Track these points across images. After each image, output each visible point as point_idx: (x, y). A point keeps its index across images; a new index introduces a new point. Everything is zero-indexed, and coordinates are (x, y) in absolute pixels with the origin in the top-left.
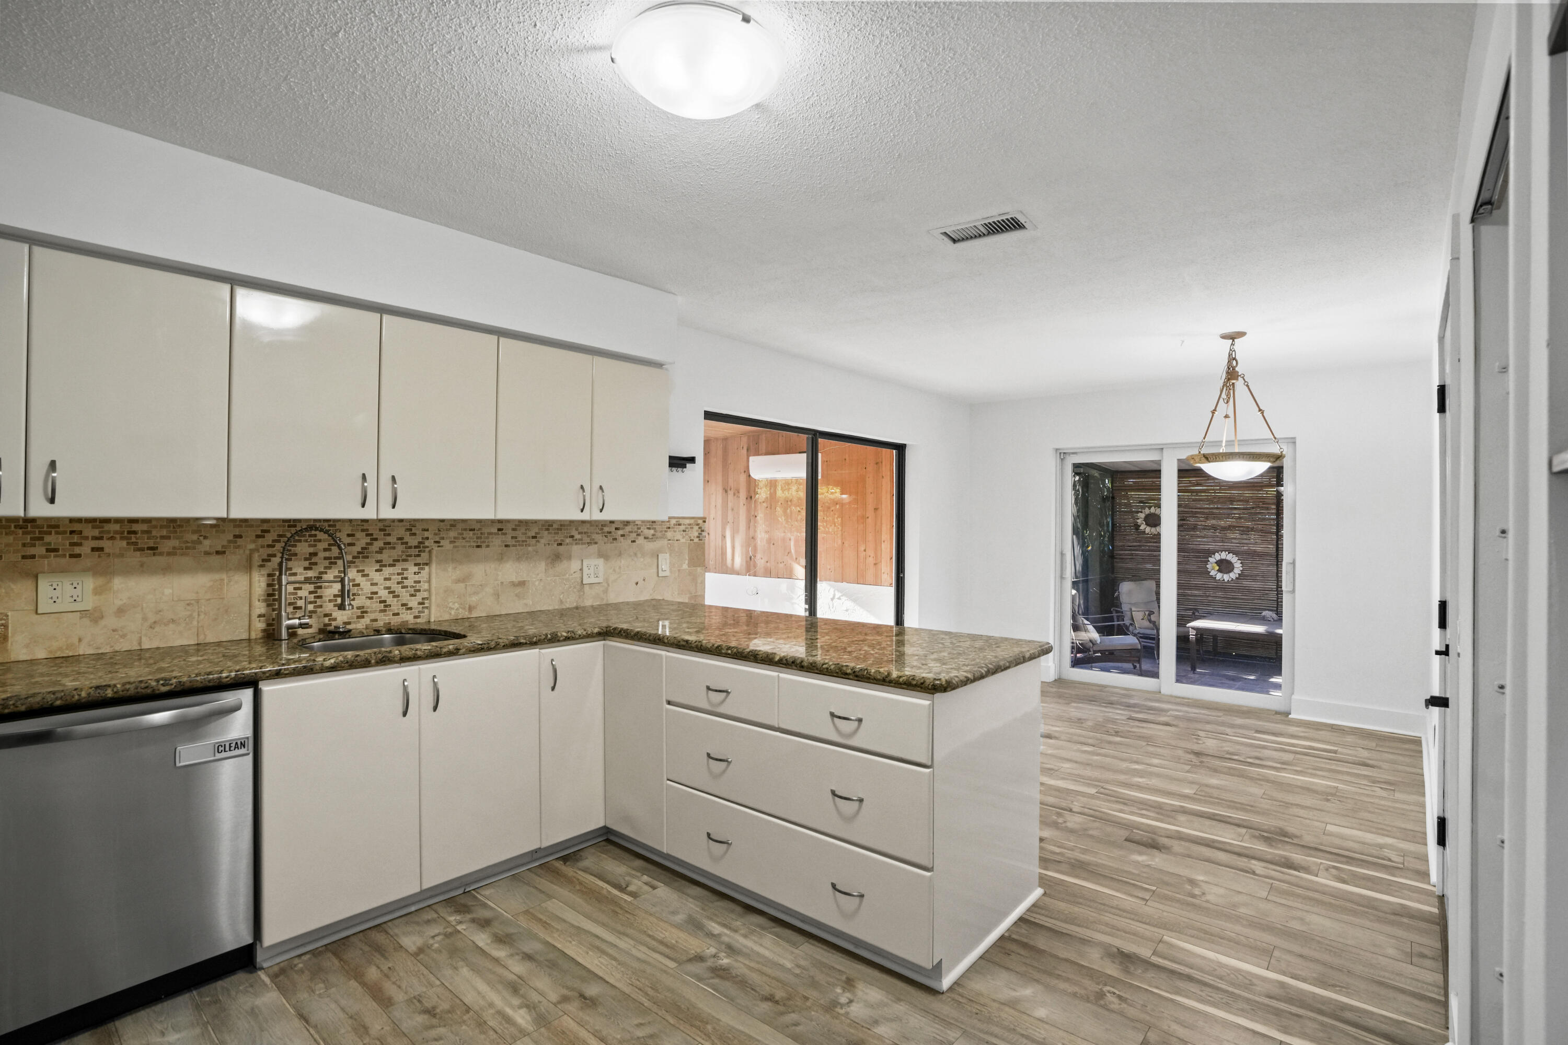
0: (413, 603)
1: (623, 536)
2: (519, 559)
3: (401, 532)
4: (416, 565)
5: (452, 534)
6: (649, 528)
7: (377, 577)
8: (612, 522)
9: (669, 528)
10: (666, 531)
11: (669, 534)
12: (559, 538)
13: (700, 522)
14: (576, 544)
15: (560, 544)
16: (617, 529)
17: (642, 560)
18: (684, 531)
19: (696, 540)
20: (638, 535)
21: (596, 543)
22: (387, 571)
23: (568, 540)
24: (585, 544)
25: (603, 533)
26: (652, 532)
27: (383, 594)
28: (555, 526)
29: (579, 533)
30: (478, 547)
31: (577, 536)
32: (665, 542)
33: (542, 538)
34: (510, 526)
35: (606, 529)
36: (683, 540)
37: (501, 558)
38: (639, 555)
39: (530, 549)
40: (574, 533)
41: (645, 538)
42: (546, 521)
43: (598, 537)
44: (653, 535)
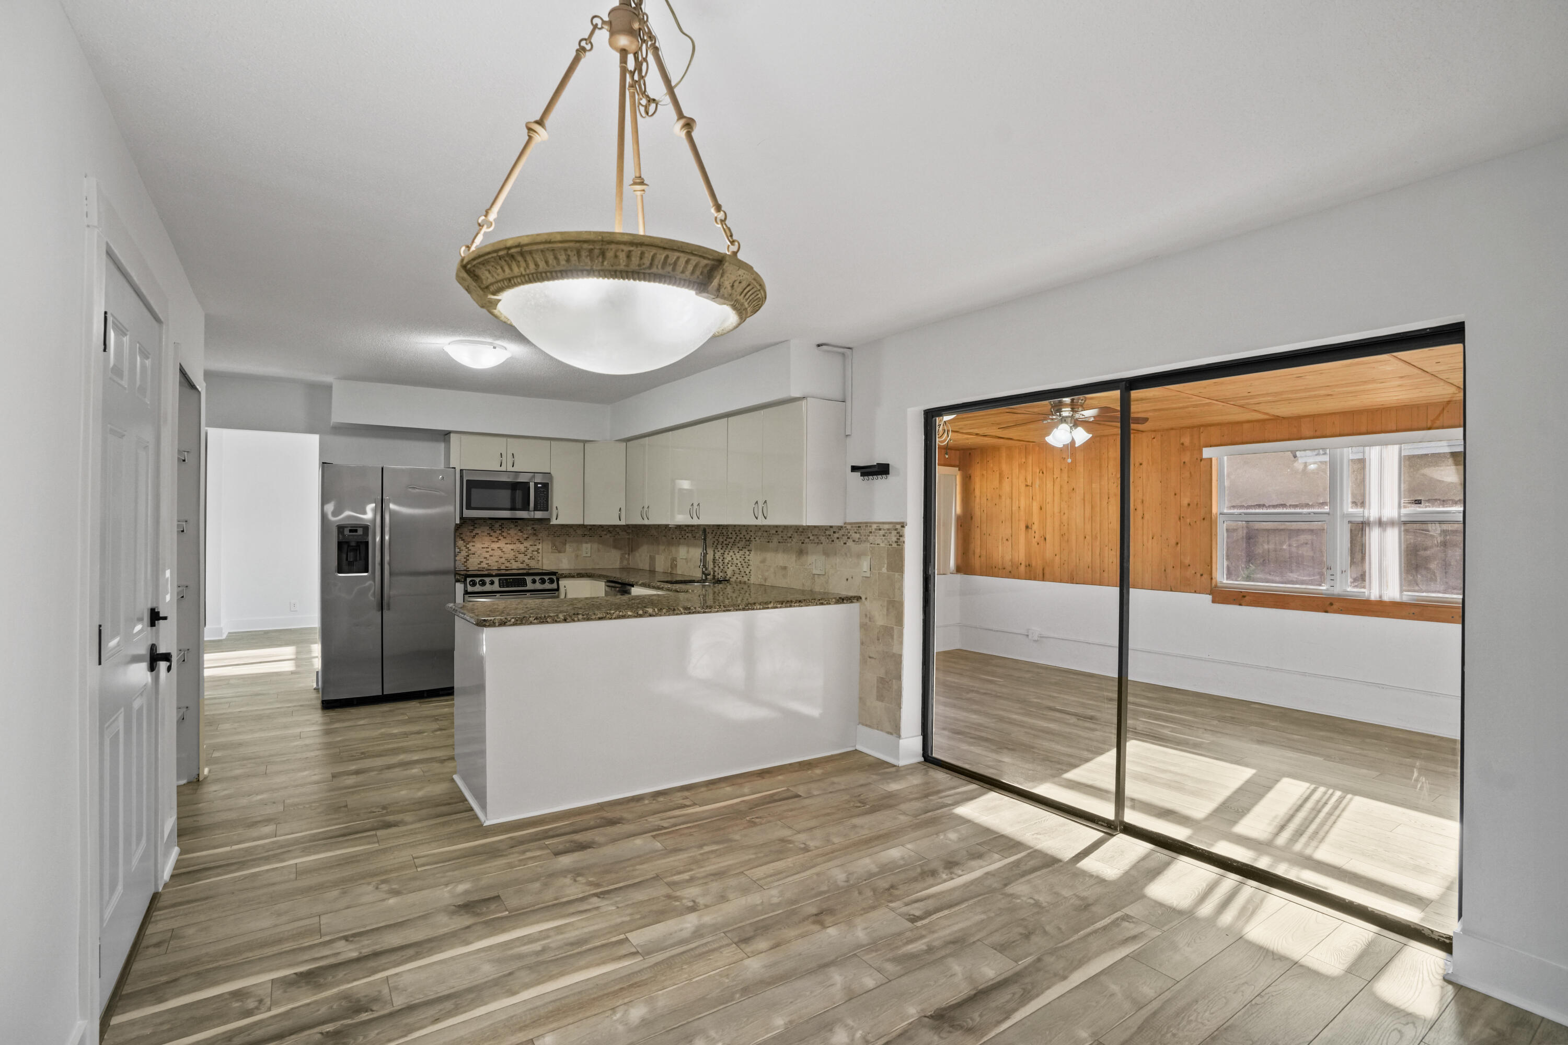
0: (747, 572)
1: (838, 538)
2: (784, 551)
3: (744, 533)
4: (748, 551)
5: (760, 534)
6: (856, 533)
7: (738, 555)
8: (831, 527)
9: (871, 532)
10: (869, 536)
11: (871, 538)
12: (802, 538)
13: (898, 527)
14: (812, 543)
15: (803, 543)
16: (834, 532)
17: (851, 560)
18: (884, 536)
19: (895, 545)
20: (848, 538)
21: (822, 543)
22: (741, 552)
23: (807, 540)
24: (815, 543)
25: (826, 535)
26: (858, 536)
27: (739, 564)
28: (801, 530)
29: (813, 535)
30: (768, 542)
31: (812, 538)
32: (869, 545)
33: (794, 538)
34: (780, 529)
35: (828, 533)
36: (882, 545)
37: (776, 550)
38: (849, 556)
39: (789, 545)
40: (810, 535)
41: (854, 541)
42: (796, 526)
43: (823, 539)
44: (859, 539)
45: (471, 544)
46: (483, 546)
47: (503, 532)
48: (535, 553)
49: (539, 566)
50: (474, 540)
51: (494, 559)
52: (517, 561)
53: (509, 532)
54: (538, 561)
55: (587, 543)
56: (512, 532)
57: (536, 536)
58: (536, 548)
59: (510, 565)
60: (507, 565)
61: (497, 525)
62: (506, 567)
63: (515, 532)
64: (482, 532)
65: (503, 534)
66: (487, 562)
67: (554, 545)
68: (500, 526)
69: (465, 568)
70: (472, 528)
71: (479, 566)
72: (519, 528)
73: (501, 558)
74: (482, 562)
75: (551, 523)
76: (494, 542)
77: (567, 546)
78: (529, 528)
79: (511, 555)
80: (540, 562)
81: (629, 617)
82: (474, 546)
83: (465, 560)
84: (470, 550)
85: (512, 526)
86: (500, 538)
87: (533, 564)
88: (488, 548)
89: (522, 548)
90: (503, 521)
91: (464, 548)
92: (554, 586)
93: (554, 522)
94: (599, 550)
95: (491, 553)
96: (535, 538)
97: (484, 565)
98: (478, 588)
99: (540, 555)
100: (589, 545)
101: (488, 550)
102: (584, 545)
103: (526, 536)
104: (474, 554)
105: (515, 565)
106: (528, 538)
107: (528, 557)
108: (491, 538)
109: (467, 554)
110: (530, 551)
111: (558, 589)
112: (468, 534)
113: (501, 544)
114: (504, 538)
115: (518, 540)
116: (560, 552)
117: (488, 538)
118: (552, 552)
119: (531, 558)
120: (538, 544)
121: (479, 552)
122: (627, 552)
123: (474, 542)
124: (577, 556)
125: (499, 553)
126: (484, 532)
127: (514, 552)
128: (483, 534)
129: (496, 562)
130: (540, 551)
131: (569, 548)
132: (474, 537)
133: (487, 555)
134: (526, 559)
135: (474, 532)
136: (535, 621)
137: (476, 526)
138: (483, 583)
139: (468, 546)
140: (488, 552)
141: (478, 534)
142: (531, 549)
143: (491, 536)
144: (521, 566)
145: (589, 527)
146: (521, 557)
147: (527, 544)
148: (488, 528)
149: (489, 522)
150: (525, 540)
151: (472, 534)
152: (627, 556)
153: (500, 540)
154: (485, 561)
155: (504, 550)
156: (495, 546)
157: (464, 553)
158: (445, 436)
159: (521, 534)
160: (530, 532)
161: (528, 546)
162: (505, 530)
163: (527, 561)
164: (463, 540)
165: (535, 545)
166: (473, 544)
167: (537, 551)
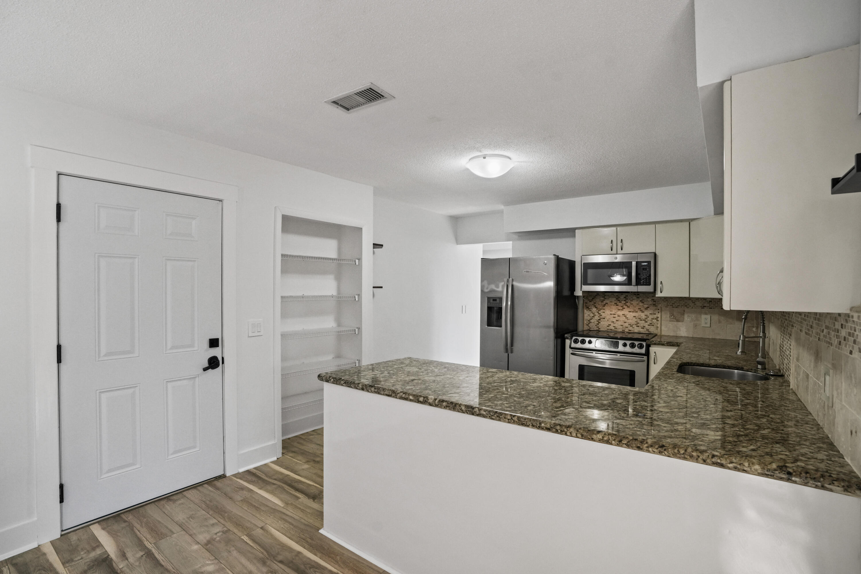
4: (792, 340)
22: (789, 341)
45: (602, 311)
46: (611, 313)
47: (627, 302)
48: (655, 321)
49: (658, 332)
50: (604, 308)
51: (620, 323)
52: (639, 326)
53: (632, 302)
54: (657, 327)
55: (706, 314)
56: (635, 303)
57: (655, 306)
58: (655, 316)
59: (632, 329)
60: (630, 329)
61: (622, 297)
62: (629, 330)
63: (637, 303)
64: (610, 302)
65: (627, 304)
66: (614, 325)
67: (672, 314)
68: (624, 297)
69: (597, 329)
70: (603, 299)
71: (608, 328)
72: (640, 299)
73: (626, 323)
74: (610, 325)
75: (656, 296)
76: (619, 310)
77: (686, 316)
78: (649, 300)
79: (633, 321)
80: (659, 329)
81: (411, 400)
82: (604, 312)
83: (597, 323)
84: (601, 315)
85: (635, 297)
86: (624, 307)
87: (652, 330)
88: (615, 314)
89: (643, 315)
90: (627, 294)
91: (597, 314)
92: (643, 351)
93: (659, 294)
94: (720, 322)
95: (617, 318)
96: (656, 308)
97: (611, 327)
98: (579, 345)
99: (659, 322)
100: (708, 317)
101: (615, 316)
102: (703, 317)
103: (647, 306)
104: (604, 319)
105: (636, 330)
106: (648, 307)
107: (648, 323)
108: (617, 306)
109: (599, 318)
110: (649, 319)
111: (647, 353)
112: (600, 303)
113: (626, 312)
114: (628, 307)
115: (639, 309)
116: (678, 321)
117: (615, 307)
118: (670, 321)
119: (651, 325)
120: (657, 313)
121: (608, 317)
122: (755, 325)
123: (604, 309)
124: (695, 326)
125: (623, 319)
126: (612, 302)
127: (636, 318)
128: (611, 303)
129: (621, 325)
130: (659, 319)
131: (687, 318)
132: (604, 305)
133: (614, 320)
134: (646, 325)
135: (605, 302)
136: (344, 385)
137: (606, 297)
138: (583, 342)
139: (600, 312)
140: (615, 317)
141: (607, 303)
142: (651, 317)
143: (618, 305)
144: (642, 331)
145: (709, 300)
146: (642, 323)
147: (647, 313)
148: (615, 299)
149: (617, 294)
150: (645, 309)
151: (603, 304)
152: (754, 329)
153: (624, 308)
154: (612, 324)
155: (627, 316)
156: (620, 313)
157: (597, 318)
158: (570, 232)
159: (641, 304)
160: (651, 303)
161: (648, 314)
162: (629, 301)
163: (647, 326)
164: (597, 308)
165: (655, 314)
166: (604, 311)
167: (657, 319)
